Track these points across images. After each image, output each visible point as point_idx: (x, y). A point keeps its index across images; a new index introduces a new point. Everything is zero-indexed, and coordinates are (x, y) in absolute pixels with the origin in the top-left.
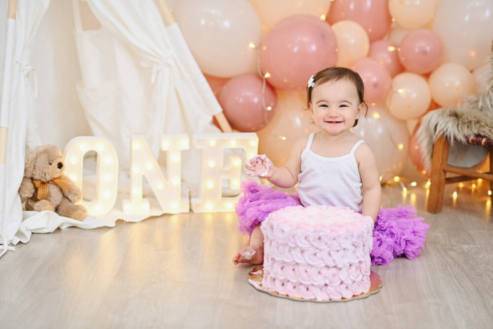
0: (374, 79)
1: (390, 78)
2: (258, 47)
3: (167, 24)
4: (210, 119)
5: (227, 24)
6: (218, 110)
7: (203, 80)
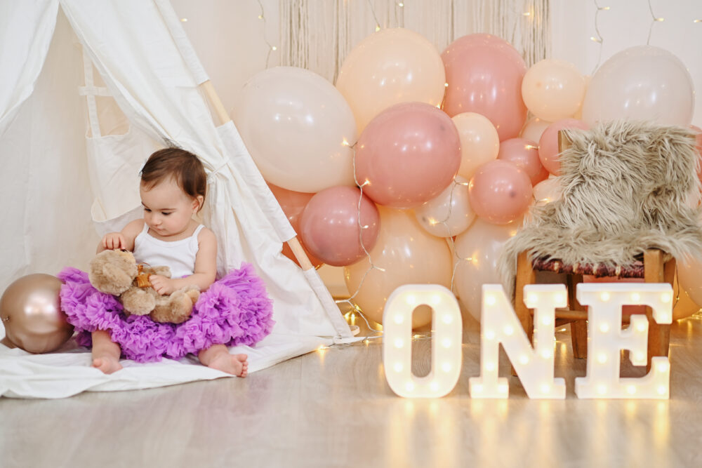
0: (510, 187)
1: (531, 186)
2: (354, 146)
3: (218, 122)
4: (280, 247)
5: (309, 119)
6: (291, 234)
7: (269, 194)
